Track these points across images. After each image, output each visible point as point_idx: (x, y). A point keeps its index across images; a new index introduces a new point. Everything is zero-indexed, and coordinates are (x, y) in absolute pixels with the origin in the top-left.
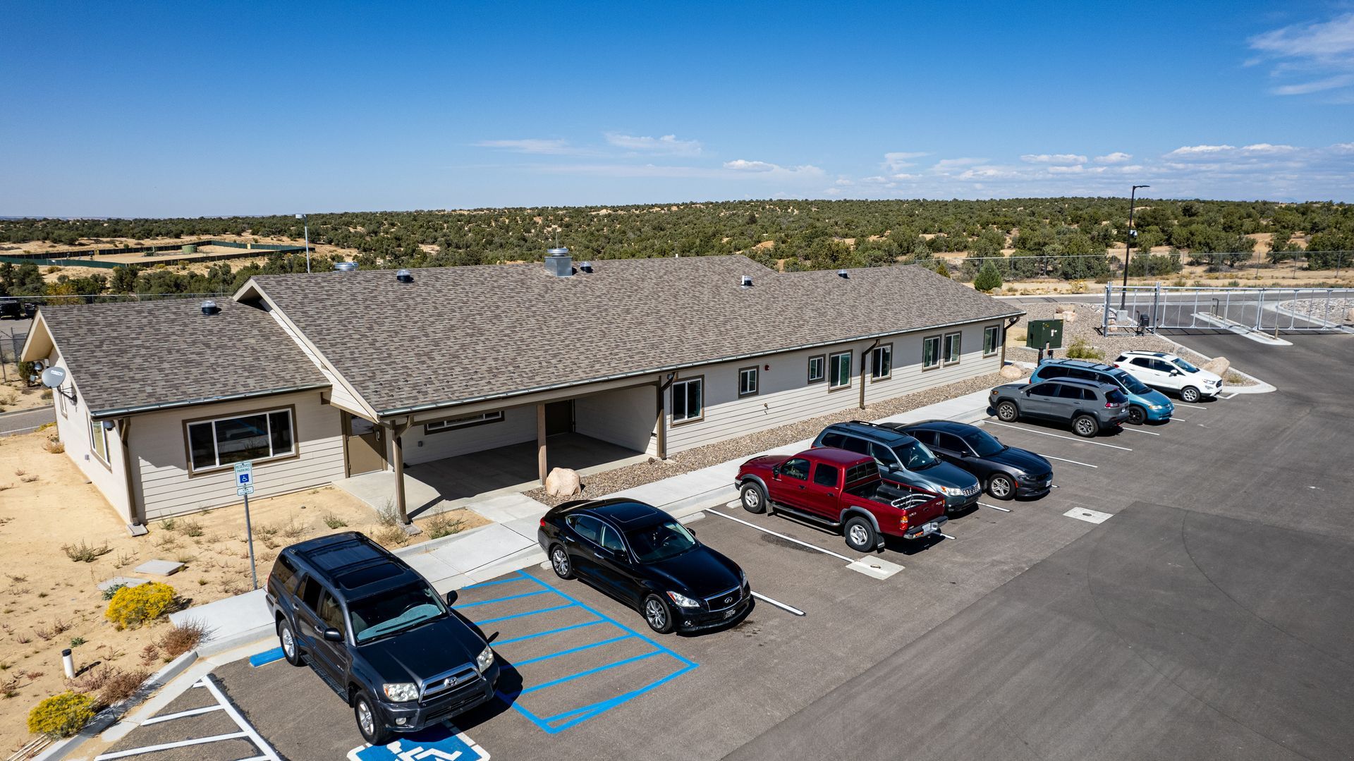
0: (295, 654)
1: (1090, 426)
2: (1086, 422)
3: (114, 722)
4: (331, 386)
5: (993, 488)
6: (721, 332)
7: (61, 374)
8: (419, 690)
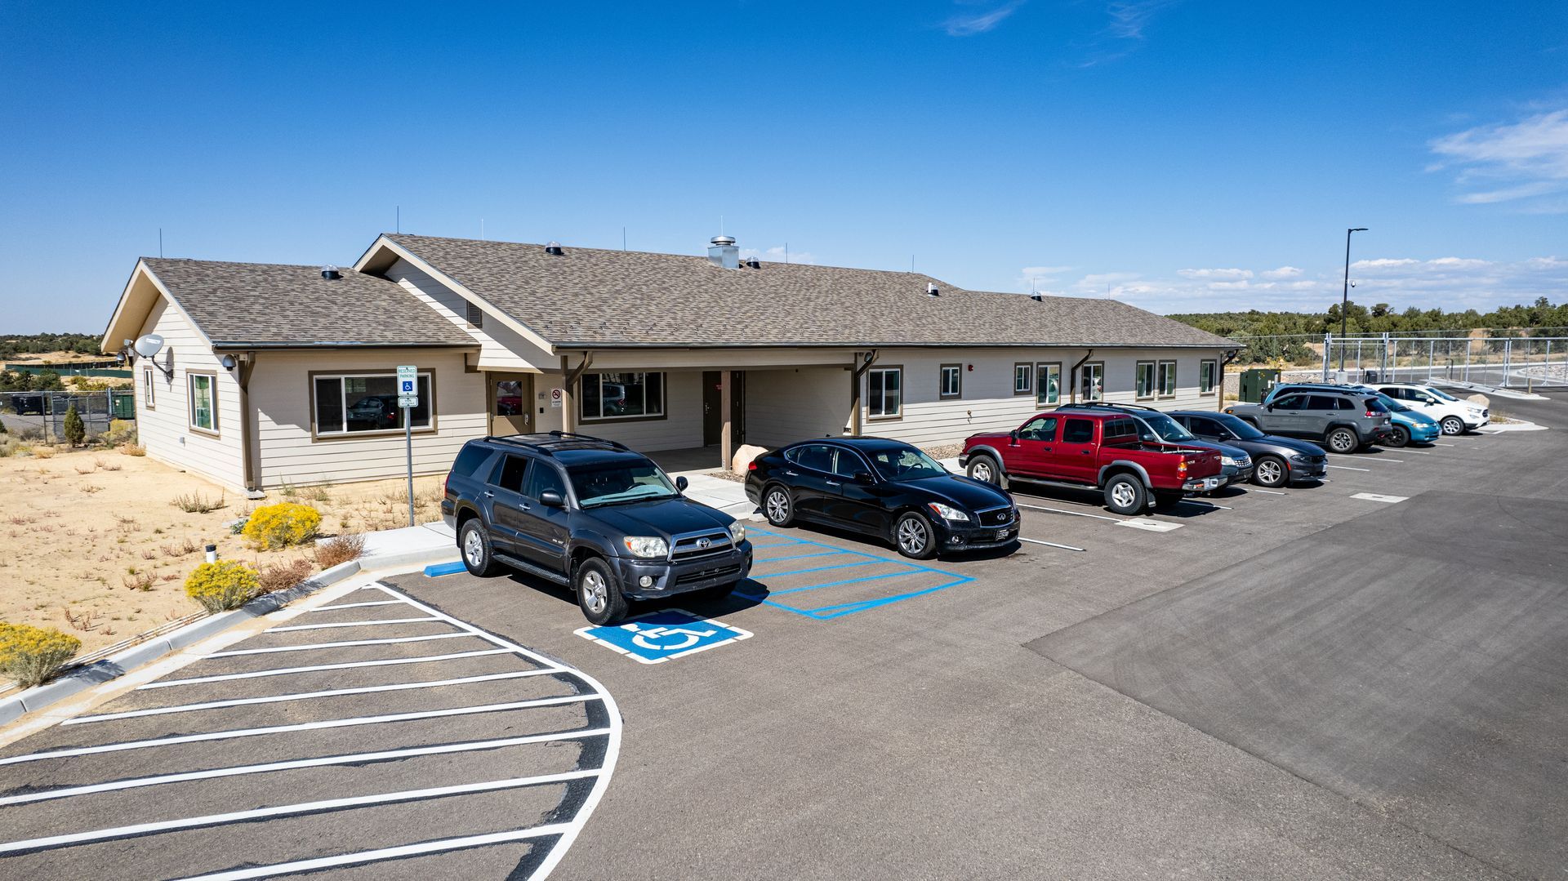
1: (1347, 440)
2: (1343, 436)
3: (278, 608)
4: (480, 346)
5: (1259, 474)
6: (918, 325)
7: (159, 342)
8: (668, 545)
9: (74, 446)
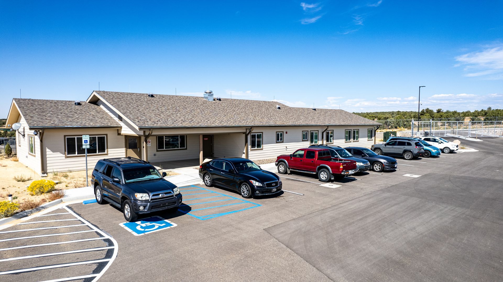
0: (101, 200)
2: (408, 154)
3: (27, 216)
4: (122, 127)
6: (269, 119)
7: (20, 125)
8: (149, 196)
9: (8, 156)
